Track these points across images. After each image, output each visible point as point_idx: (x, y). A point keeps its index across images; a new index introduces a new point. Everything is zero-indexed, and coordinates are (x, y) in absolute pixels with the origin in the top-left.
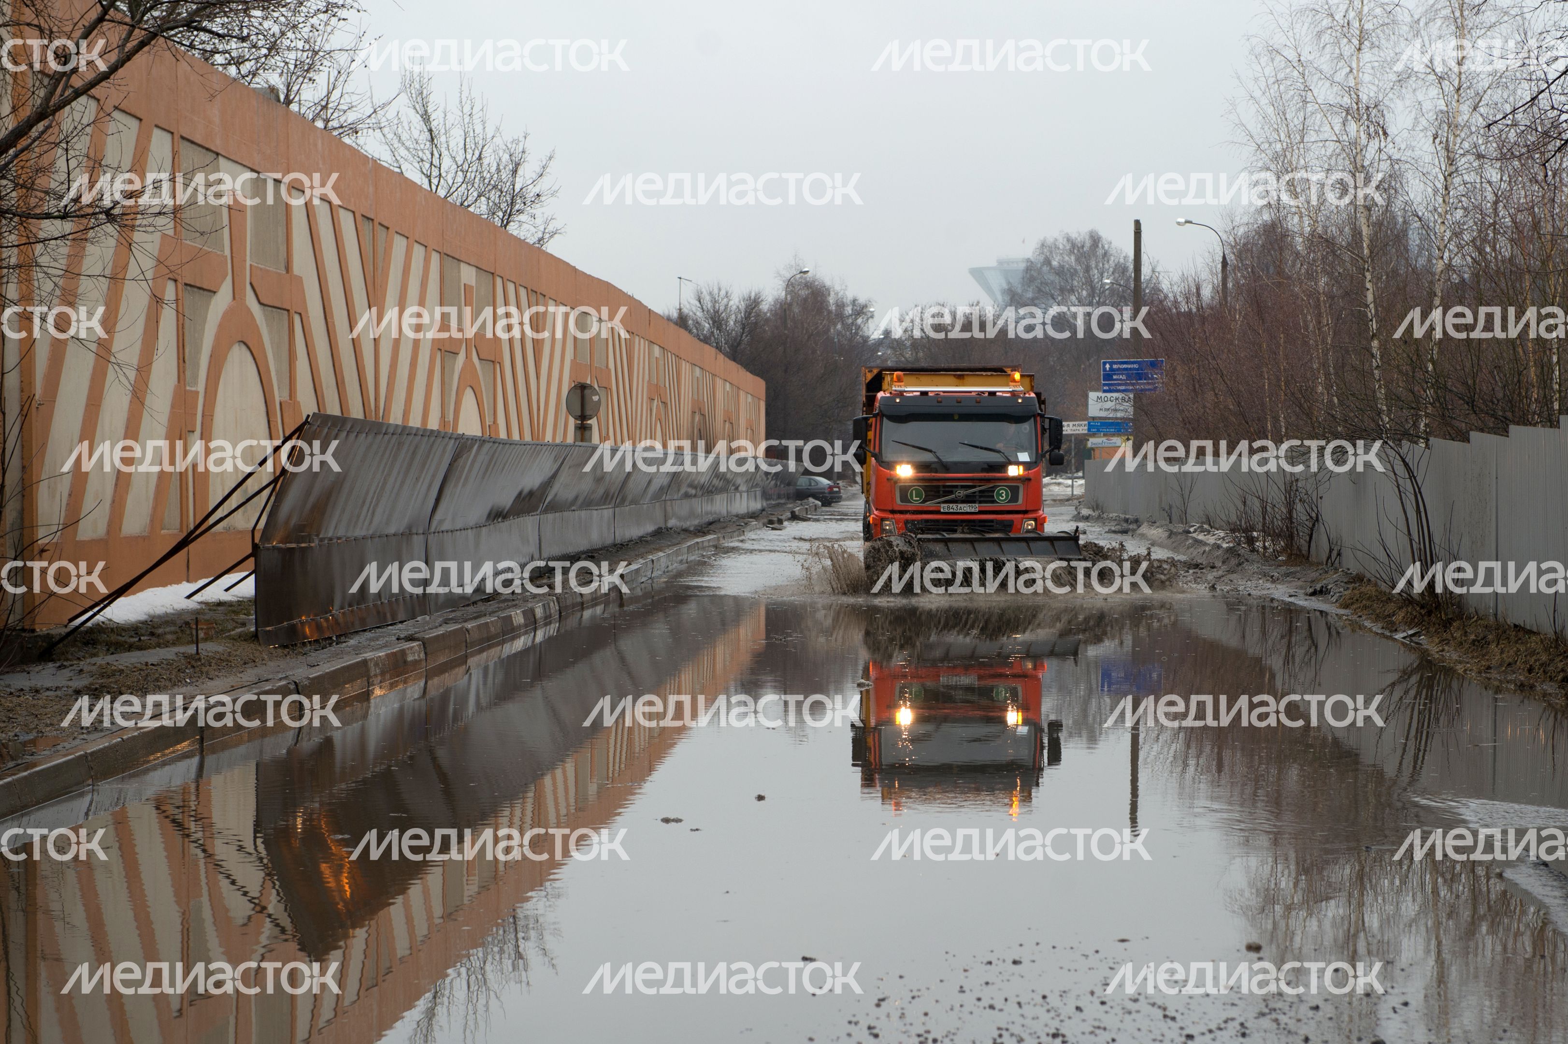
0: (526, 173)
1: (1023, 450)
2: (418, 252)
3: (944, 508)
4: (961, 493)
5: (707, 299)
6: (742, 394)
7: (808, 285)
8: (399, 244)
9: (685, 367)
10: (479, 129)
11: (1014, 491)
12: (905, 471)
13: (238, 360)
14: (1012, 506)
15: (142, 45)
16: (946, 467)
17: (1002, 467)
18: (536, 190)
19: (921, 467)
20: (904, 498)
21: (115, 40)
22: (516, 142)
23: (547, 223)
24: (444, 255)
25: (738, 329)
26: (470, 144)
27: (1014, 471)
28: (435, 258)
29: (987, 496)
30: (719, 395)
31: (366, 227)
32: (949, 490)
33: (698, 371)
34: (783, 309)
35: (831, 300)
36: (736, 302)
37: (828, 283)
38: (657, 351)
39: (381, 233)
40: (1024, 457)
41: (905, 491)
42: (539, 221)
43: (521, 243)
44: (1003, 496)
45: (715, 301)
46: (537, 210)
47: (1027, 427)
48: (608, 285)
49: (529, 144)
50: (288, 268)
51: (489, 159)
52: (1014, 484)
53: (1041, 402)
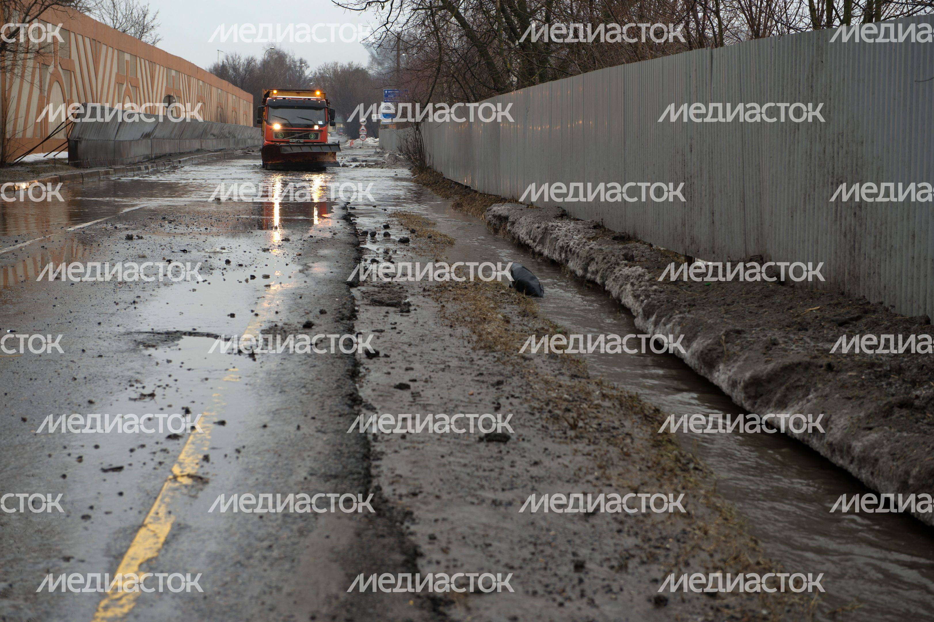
0: (149, 18)
1: (320, 120)
2: (110, 49)
3: (291, 140)
4: (297, 135)
5: (230, 59)
6: (241, 101)
7: (278, 53)
8: (104, 47)
9: (214, 89)
10: (131, 3)
11: (317, 135)
12: (277, 127)
13: (56, 87)
14: (316, 140)
15: (45, 9)
16: (292, 125)
17: (312, 126)
18: (152, 24)
19: (284, 125)
20: (276, 137)
21: (38, 8)
22: (145, 7)
23: (156, 36)
24: (119, 50)
25: (244, 72)
26: (128, 8)
27: (316, 127)
28: (116, 51)
29: (307, 136)
30: (230, 101)
31: (93, 42)
32: (293, 134)
33: (220, 91)
34: (265, 63)
35: (288, 60)
36: (243, 61)
37: (286, 52)
38: (201, 83)
39: (98, 44)
40: (320, 123)
41: (276, 134)
42: (153, 35)
43: (146, 44)
44: (312, 136)
45: (234, 61)
46: (153, 32)
47: (322, 112)
48: (180, 59)
49: (150, 8)
50: (70, 57)
51: (135, 14)
52: (317, 133)
53: (328, 103)
